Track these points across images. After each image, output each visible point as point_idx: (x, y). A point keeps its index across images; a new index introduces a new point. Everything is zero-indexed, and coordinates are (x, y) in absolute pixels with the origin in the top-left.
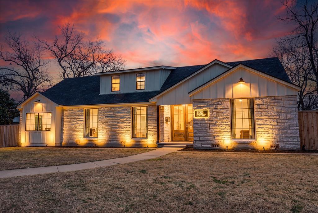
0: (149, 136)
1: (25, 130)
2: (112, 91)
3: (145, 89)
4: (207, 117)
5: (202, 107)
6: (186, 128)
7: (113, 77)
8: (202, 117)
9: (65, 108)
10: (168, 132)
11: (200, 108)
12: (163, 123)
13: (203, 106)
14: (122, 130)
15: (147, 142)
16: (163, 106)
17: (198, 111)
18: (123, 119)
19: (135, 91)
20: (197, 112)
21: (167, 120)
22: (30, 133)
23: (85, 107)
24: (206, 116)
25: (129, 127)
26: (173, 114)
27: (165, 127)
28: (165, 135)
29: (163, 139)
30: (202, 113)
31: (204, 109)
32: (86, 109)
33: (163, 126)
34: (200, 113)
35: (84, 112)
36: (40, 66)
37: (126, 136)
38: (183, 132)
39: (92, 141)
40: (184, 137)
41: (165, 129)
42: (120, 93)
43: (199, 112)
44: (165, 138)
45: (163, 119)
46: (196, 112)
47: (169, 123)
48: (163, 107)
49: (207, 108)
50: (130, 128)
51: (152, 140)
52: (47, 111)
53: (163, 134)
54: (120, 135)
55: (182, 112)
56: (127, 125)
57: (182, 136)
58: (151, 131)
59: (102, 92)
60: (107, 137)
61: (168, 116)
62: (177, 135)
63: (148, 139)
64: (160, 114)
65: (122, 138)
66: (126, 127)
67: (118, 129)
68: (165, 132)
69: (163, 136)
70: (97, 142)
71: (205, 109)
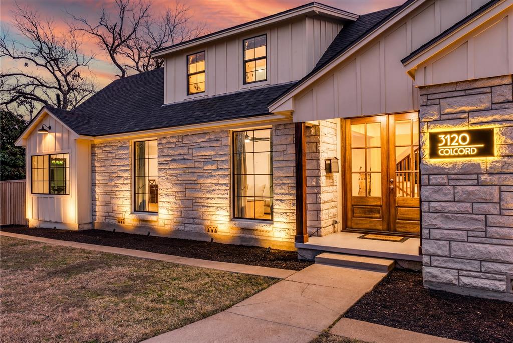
0: (276, 218)
1: (32, 193)
2: (188, 94)
3: (266, 80)
4: (490, 159)
5: (465, 115)
6: (389, 192)
7: (191, 58)
8: (465, 156)
9: (98, 141)
10: (333, 204)
11: (455, 118)
12: (318, 177)
13: (467, 109)
14: (209, 196)
15: (270, 235)
16: (315, 123)
17: (446, 133)
18: (210, 167)
19: (242, 88)
20: (442, 137)
21: (329, 169)
22: (38, 198)
23: (133, 138)
24: (487, 151)
25: (225, 187)
26: (348, 148)
27: (323, 189)
28: (324, 215)
29: (319, 226)
30: (464, 139)
31: (473, 121)
32: (135, 143)
33: (318, 186)
34: (452, 140)
35: (131, 149)
36: (78, 66)
37: (218, 213)
38: (379, 204)
39: (147, 221)
40: (382, 218)
41: (324, 197)
42: (206, 98)
43: (448, 137)
44: (323, 224)
45: (318, 165)
46: (434, 139)
47: (337, 177)
48: (316, 127)
49: (490, 119)
50: (228, 192)
51: (284, 230)
52: (62, 150)
53: (318, 211)
54: (204, 209)
55: (376, 142)
56: (220, 182)
57: (378, 216)
58: (281, 201)
59: (169, 100)
60: (176, 213)
61: (331, 155)
62: (360, 213)
63: (276, 225)
64: (306, 148)
65: (210, 218)
66: (217, 188)
67: (199, 195)
68: (323, 207)
69: (318, 219)
70: (156, 224)
71: (482, 123)
